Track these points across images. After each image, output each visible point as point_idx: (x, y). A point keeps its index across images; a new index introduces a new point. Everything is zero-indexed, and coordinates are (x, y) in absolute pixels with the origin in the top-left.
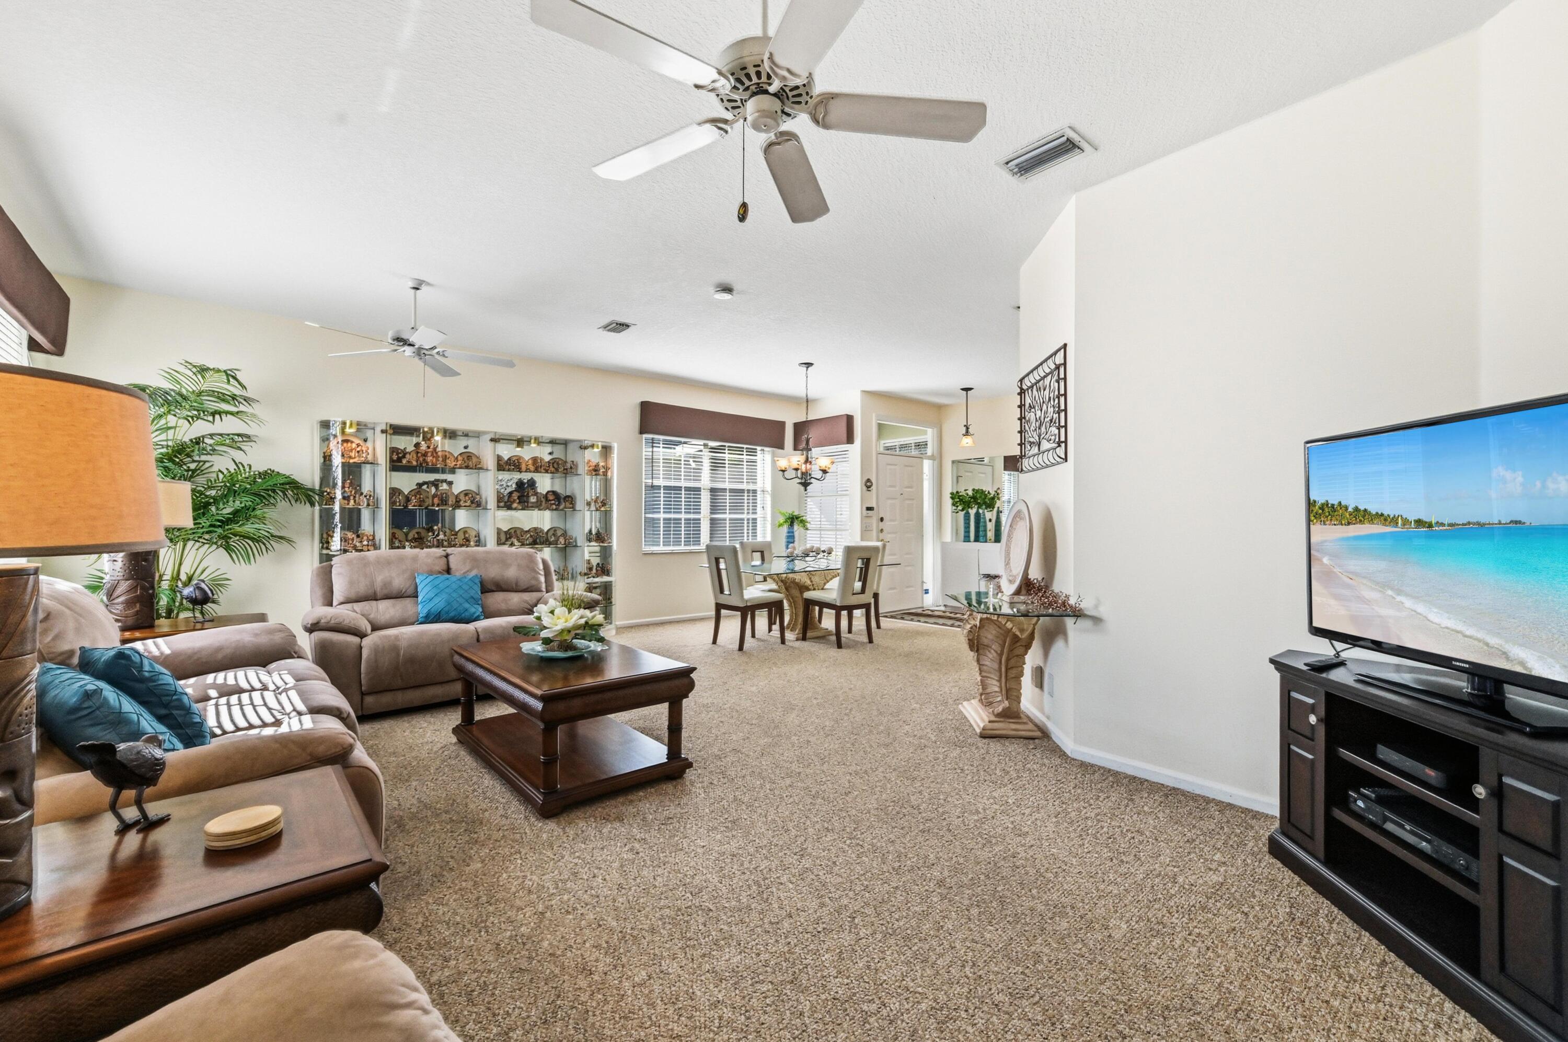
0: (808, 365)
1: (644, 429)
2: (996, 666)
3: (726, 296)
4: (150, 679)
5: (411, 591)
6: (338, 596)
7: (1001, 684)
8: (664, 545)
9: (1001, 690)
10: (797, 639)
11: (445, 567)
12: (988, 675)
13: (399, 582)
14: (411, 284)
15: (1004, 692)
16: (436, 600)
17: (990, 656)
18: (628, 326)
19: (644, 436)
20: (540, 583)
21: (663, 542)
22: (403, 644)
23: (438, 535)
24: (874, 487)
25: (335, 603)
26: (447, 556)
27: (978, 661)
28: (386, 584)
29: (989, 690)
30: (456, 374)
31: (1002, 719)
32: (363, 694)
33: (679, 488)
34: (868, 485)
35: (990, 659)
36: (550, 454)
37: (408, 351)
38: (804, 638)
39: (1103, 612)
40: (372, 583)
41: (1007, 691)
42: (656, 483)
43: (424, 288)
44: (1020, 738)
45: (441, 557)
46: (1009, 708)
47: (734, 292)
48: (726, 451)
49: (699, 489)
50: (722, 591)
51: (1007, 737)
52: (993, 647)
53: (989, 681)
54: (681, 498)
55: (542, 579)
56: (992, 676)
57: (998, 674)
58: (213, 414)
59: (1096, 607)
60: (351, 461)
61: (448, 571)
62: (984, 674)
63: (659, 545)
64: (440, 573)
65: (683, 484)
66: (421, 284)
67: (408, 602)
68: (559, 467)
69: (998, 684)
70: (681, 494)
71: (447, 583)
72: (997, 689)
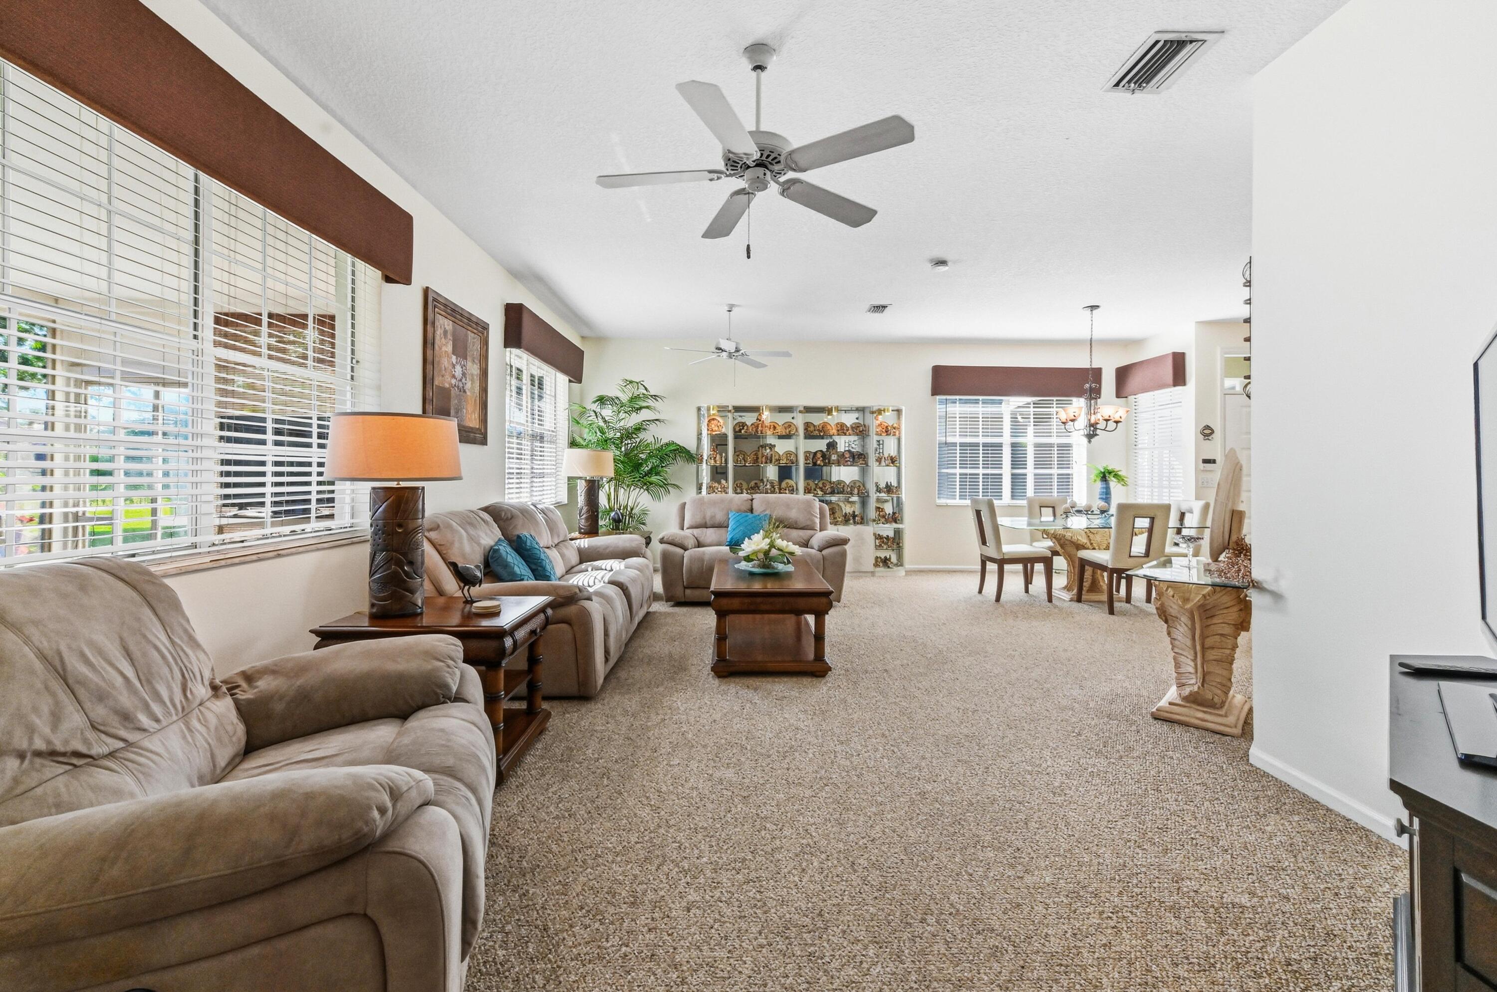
0: (1093, 308)
1: (936, 390)
2: (1189, 643)
3: (942, 269)
4: (529, 550)
5: (726, 525)
6: (686, 525)
7: (1196, 665)
8: (960, 499)
9: (1196, 672)
10: (1071, 600)
11: (749, 507)
12: (1180, 652)
13: (720, 517)
14: (727, 308)
15: (1199, 674)
16: (737, 531)
17: (1181, 629)
18: (884, 307)
19: (938, 397)
20: (815, 523)
21: (960, 496)
22: (706, 558)
23: (766, 485)
24: (1217, 435)
25: (685, 528)
26: (752, 500)
27: (1169, 634)
28: (713, 517)
29: (1182, 670)
30: (766, 366)
31: (1188, 705)
32: (685, 588)
33: (977, 445)
34: (1207, 432)
35: (1182, 631)
36: (857, 419)
37: (724, 354)
38: (1079, 600)
39: (1283, 586)
40: (704, 518)
41: (1205, 675)
42: (950, 440)
43: (735, 310)
44: (1207, 730)
45: (747, 500)
46: (1197, 692)
47: (949, 264)
48: (1055, 405)
49: (1000, 445)
50: (984, 542)
51: (1186, 725)
52: (1182, 619)
53: (1182, 659)
54: (979, 453)
55: (818, 521)
56: (1184, 653)
57: (1192, 652)
58: (638, 409)
59: (1276, 580)
60: (714, 433)
61: (751, 510)
62: (1176, 650)
63: (955, 499)
64: (745, 512)
65: (981, 440)
66: (731, 308)
67: (723, 530)
68: (861, 431)
69: (1192, 664)
70: (979, 450)
71: (746, 518)
72: (1192, 670)
